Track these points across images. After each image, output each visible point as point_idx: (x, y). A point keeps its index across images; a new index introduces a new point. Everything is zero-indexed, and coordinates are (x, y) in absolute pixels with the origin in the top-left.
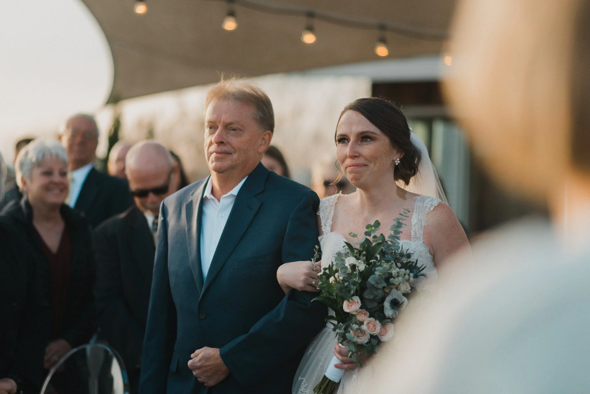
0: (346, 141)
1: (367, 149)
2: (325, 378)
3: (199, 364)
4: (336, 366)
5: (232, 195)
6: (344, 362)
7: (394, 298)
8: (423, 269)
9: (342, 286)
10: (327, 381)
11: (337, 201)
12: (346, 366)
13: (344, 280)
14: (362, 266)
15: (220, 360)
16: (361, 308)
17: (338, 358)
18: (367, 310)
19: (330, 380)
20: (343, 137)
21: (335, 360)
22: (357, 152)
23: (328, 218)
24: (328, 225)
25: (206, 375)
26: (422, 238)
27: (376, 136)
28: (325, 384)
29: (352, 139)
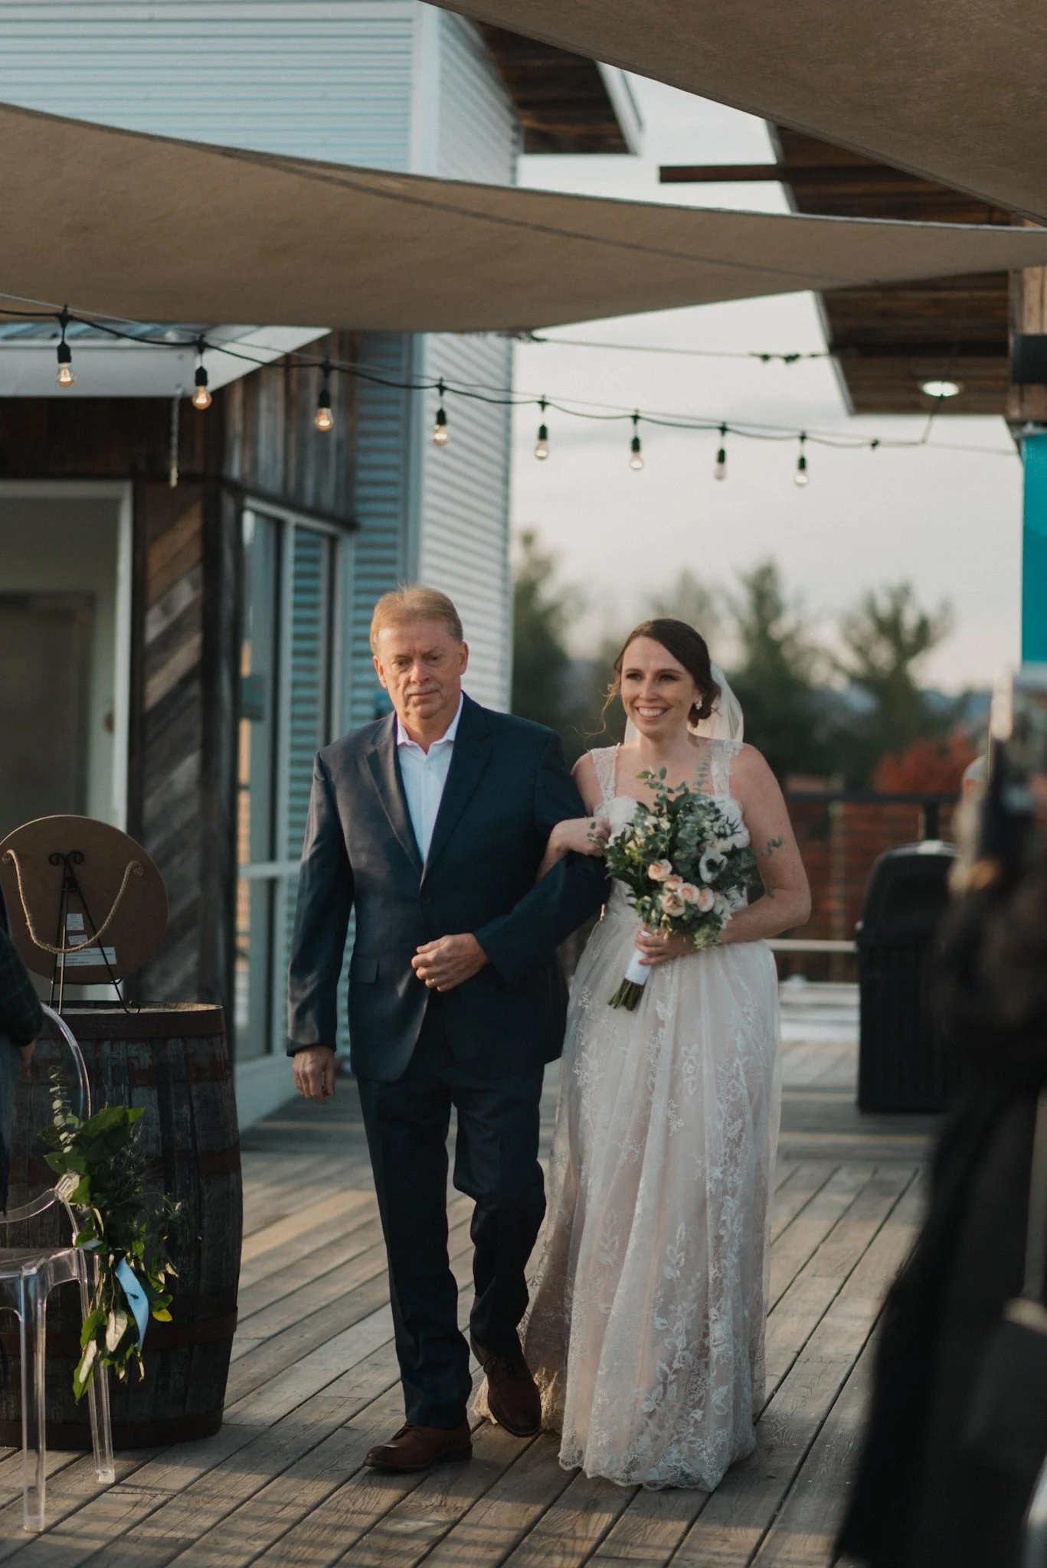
0: (639, 678)
1: (669, 691)
2: (626, 982)
3: (448, 955)
4: (641, 963)
5: (449, 742)
6: (650, 955)
7: (710, 858)
8: (737, 827)
9: (646, 850)
10: (629, 985)
11: (617, 755)
12: (653, 960)
13: (646, 845)
14: (665, 825)
15: (478, 948)
16: (672, 873)
17: (642, 951)
18: (679, 874)
19: (633, 984)
20: (636, 672)
21: (638, 955)
22: (655, 694)
23: (608, 781)
24: (610, 787)
25: (457, 968)
26: (728, 791)
27: (679, 675)
28: (627, 989)
29: (648, 677)
